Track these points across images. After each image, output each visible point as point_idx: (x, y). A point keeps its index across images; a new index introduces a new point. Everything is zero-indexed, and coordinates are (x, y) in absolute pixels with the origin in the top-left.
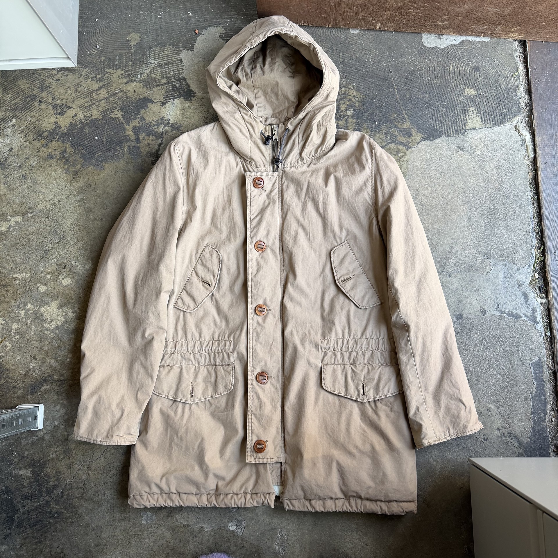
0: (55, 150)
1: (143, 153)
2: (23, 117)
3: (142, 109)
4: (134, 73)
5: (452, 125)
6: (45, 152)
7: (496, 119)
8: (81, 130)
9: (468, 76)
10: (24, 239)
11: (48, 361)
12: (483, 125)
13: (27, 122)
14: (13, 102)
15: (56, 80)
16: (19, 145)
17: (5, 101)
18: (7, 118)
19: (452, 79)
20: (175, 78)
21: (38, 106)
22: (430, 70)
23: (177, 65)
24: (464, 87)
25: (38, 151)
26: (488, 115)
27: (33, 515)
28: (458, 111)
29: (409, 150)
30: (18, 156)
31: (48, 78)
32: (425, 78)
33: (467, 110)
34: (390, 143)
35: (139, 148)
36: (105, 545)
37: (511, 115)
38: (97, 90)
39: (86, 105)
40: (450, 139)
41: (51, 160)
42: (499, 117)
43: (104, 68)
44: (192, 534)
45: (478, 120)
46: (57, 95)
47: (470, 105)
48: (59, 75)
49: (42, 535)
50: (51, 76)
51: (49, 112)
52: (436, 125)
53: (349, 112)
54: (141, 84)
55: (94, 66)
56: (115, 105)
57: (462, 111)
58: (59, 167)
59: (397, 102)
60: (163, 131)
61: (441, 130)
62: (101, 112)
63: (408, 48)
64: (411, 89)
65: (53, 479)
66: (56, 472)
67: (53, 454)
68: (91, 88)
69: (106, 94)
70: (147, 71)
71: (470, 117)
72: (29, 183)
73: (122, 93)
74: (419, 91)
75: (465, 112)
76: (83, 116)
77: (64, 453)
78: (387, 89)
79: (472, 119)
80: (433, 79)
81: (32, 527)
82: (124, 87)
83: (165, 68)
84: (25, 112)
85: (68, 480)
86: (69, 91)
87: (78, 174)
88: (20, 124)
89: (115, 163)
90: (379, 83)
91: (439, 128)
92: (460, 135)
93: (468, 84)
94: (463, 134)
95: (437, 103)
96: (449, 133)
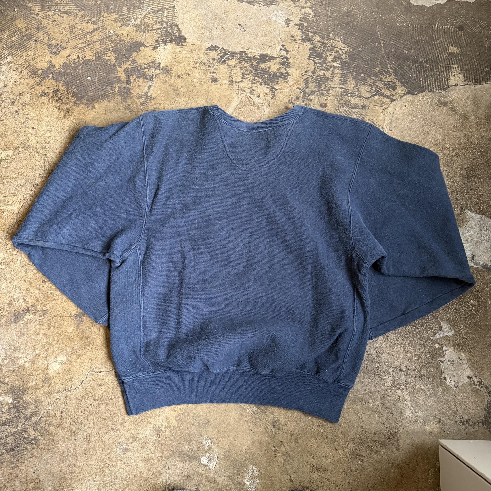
0: (48, 88)
1: (133, 94)
2: (18, 55)
3: (134, 51)
4: (128, 17)
5: (435, 81)
6: (39, 89)
7: (478, 77)
8: (75, 69)
9: (453, 34)
10: (14, 172)
11: (32, 291)
12: (465, 82)
13: (22, 60)
14: (10, 40)
15: (52, 21)
16: (13, 82)
17: (2, 39)
18: (4, 55)
19: (436, 36)
20: (167, 24)
21: (34, 45)
22: (415, 28)
23: (170, 12)
24: (449, 45)
25: (32, 89)
26: (470, 73)
27: (11, 441)
28: (442, 67)
29: (393, 103)
30: (12, 91)
31: (45, 19)
32: (411, 35)
33: (451, 67)
34: (374, 95)
35: (129, 89)
36: (80, 473)
38: (91, 32)
39: (80, 46)
40: (433, 94)
41: (44, 98)
42: (481, 75)
43: (100, 12)
44: (165, 466)
45: (461, 78)
46: (52, 36)
47: (453, 62)
48: (55, 16)
49: (18, 460)
50: (48, 17)
51: (44, 51)
52: (420, 81)
53: (336, 63)
54: (135, 29)
55: (90, 9)
56: (108, 47)
57: (446, 67)
58: (51, 104)
59: (383, 56)
60: (153, 74)
61: (424, 85)
62: (94, 54)
63: (395, 5)
64: (396, 44)
65: (31, 406)
66: (35, 400)
67: (32, 382)
68: (85, 30)
69: (100, 36)
70: (140, 16)
71: (453, 74)
72: (21, 118)
73: (115, 36)
74: (404, 47)
75: (448, 69)
76: (77, 56)
77: (43, 381)
78: (373, 43)
79: (454, 76)
80: (418, 37)
81: (10, 452)
82: (118, 31)
83: (158, 14)
84: (21, 51)
85: (46, 408)
86: (64, 32)
87: (70, 112)
88: (15, 62)
89: (106, 103)
90: (365, 37)
91: (423, 83)
92: (442, 91)
93: (452, 42)
94: (445, 90)
95: (422, 58)
96: (432, 88)
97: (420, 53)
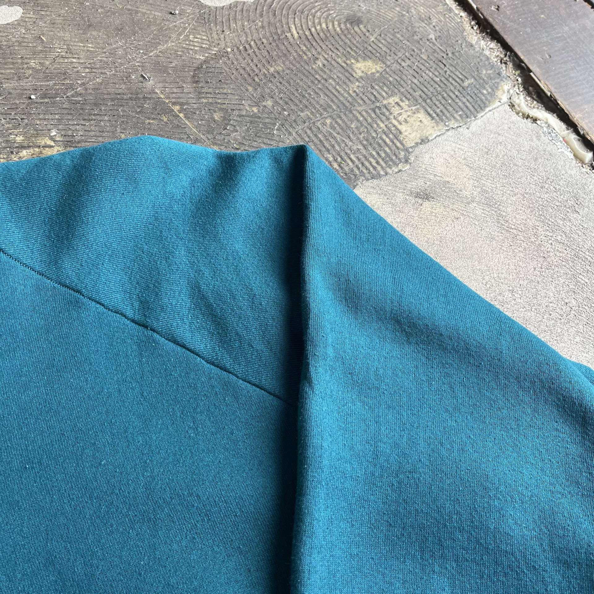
5: (367, 150)
7: (460, 104)
9: (343, 37)
12: (440, 127)
19: (308, 53)
22: (246, 50)
24: (348, 62)
26: (437, 103)
28: (364, 113)
32: (244, 69)
33: (385, 106)
37: (487, 86)
40: (382, 183)
42: (464, 100)
45: (423, 120)
47: (384, 94)
57: (374, 111)
61: (346, 169)
64: (219, 101)
71: (401, 119)
74: (242, 100)
75: (381, 111)
78: (154, 119)
79: (406, 122)
80: (264, 66)
91: (339, 166)
92: (400, 166)
93: (352, 53)
94: (406, 161)
95: (302, 111)
96: (371, 169)
97: (291, 100)
